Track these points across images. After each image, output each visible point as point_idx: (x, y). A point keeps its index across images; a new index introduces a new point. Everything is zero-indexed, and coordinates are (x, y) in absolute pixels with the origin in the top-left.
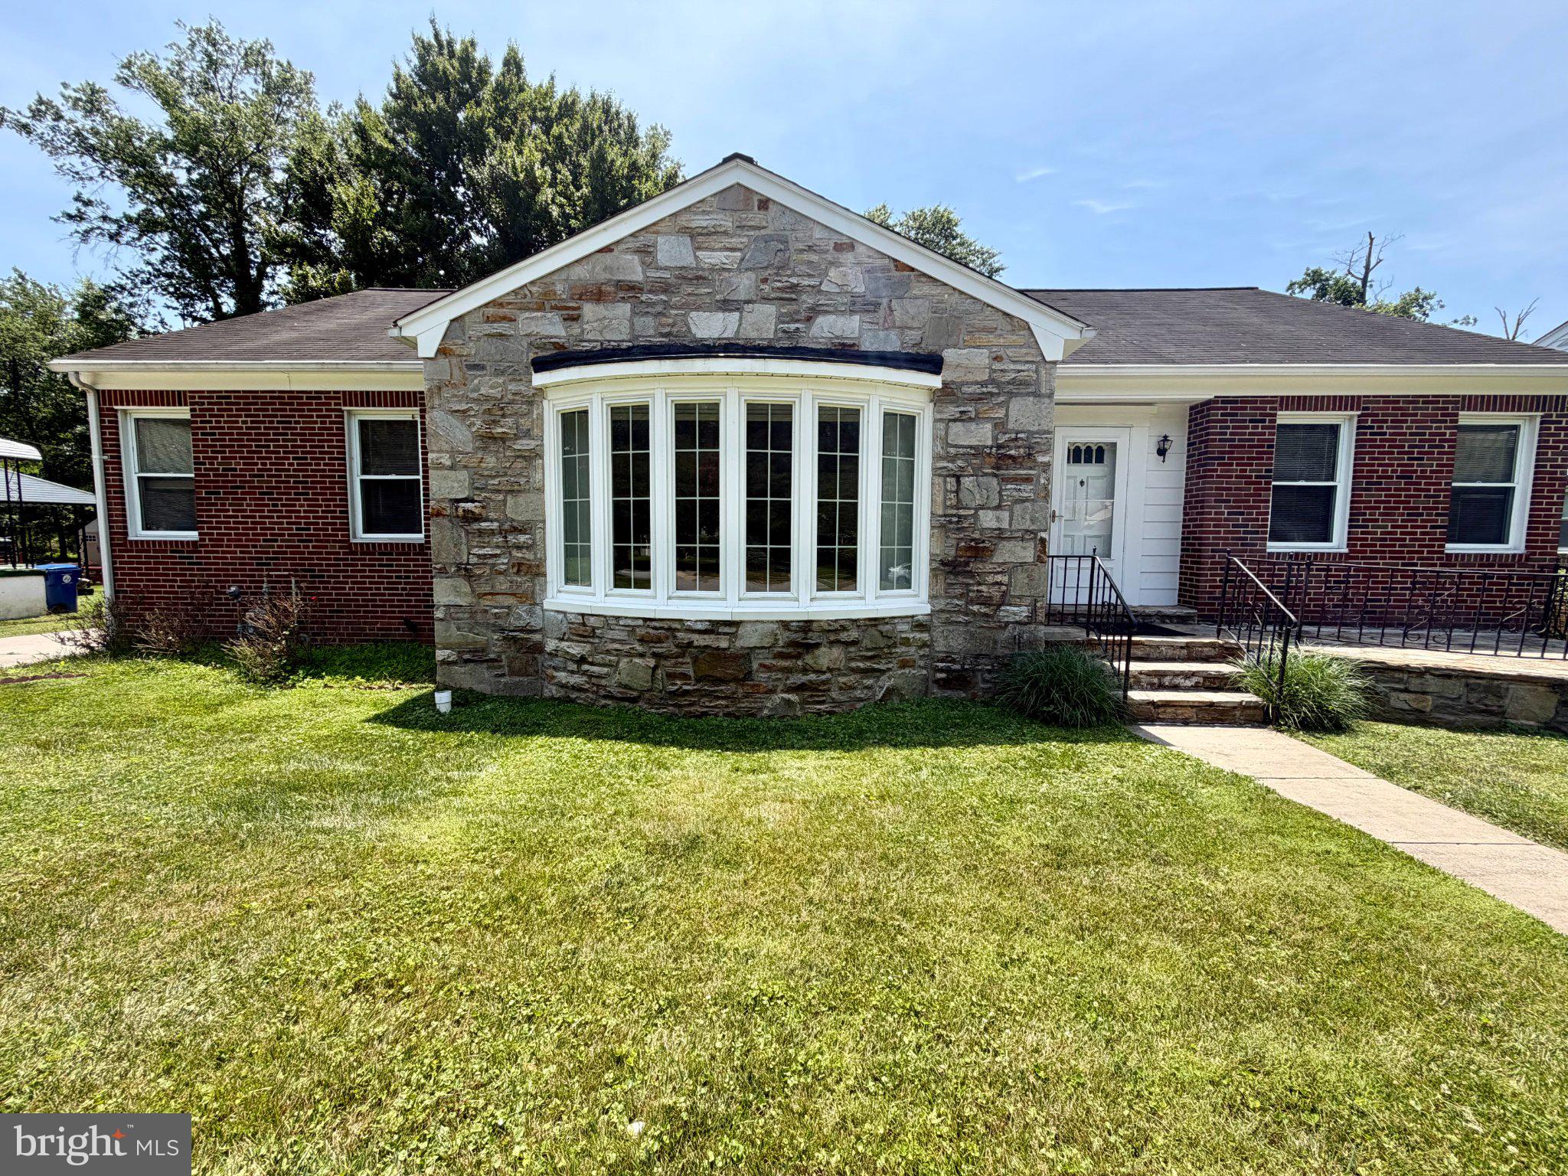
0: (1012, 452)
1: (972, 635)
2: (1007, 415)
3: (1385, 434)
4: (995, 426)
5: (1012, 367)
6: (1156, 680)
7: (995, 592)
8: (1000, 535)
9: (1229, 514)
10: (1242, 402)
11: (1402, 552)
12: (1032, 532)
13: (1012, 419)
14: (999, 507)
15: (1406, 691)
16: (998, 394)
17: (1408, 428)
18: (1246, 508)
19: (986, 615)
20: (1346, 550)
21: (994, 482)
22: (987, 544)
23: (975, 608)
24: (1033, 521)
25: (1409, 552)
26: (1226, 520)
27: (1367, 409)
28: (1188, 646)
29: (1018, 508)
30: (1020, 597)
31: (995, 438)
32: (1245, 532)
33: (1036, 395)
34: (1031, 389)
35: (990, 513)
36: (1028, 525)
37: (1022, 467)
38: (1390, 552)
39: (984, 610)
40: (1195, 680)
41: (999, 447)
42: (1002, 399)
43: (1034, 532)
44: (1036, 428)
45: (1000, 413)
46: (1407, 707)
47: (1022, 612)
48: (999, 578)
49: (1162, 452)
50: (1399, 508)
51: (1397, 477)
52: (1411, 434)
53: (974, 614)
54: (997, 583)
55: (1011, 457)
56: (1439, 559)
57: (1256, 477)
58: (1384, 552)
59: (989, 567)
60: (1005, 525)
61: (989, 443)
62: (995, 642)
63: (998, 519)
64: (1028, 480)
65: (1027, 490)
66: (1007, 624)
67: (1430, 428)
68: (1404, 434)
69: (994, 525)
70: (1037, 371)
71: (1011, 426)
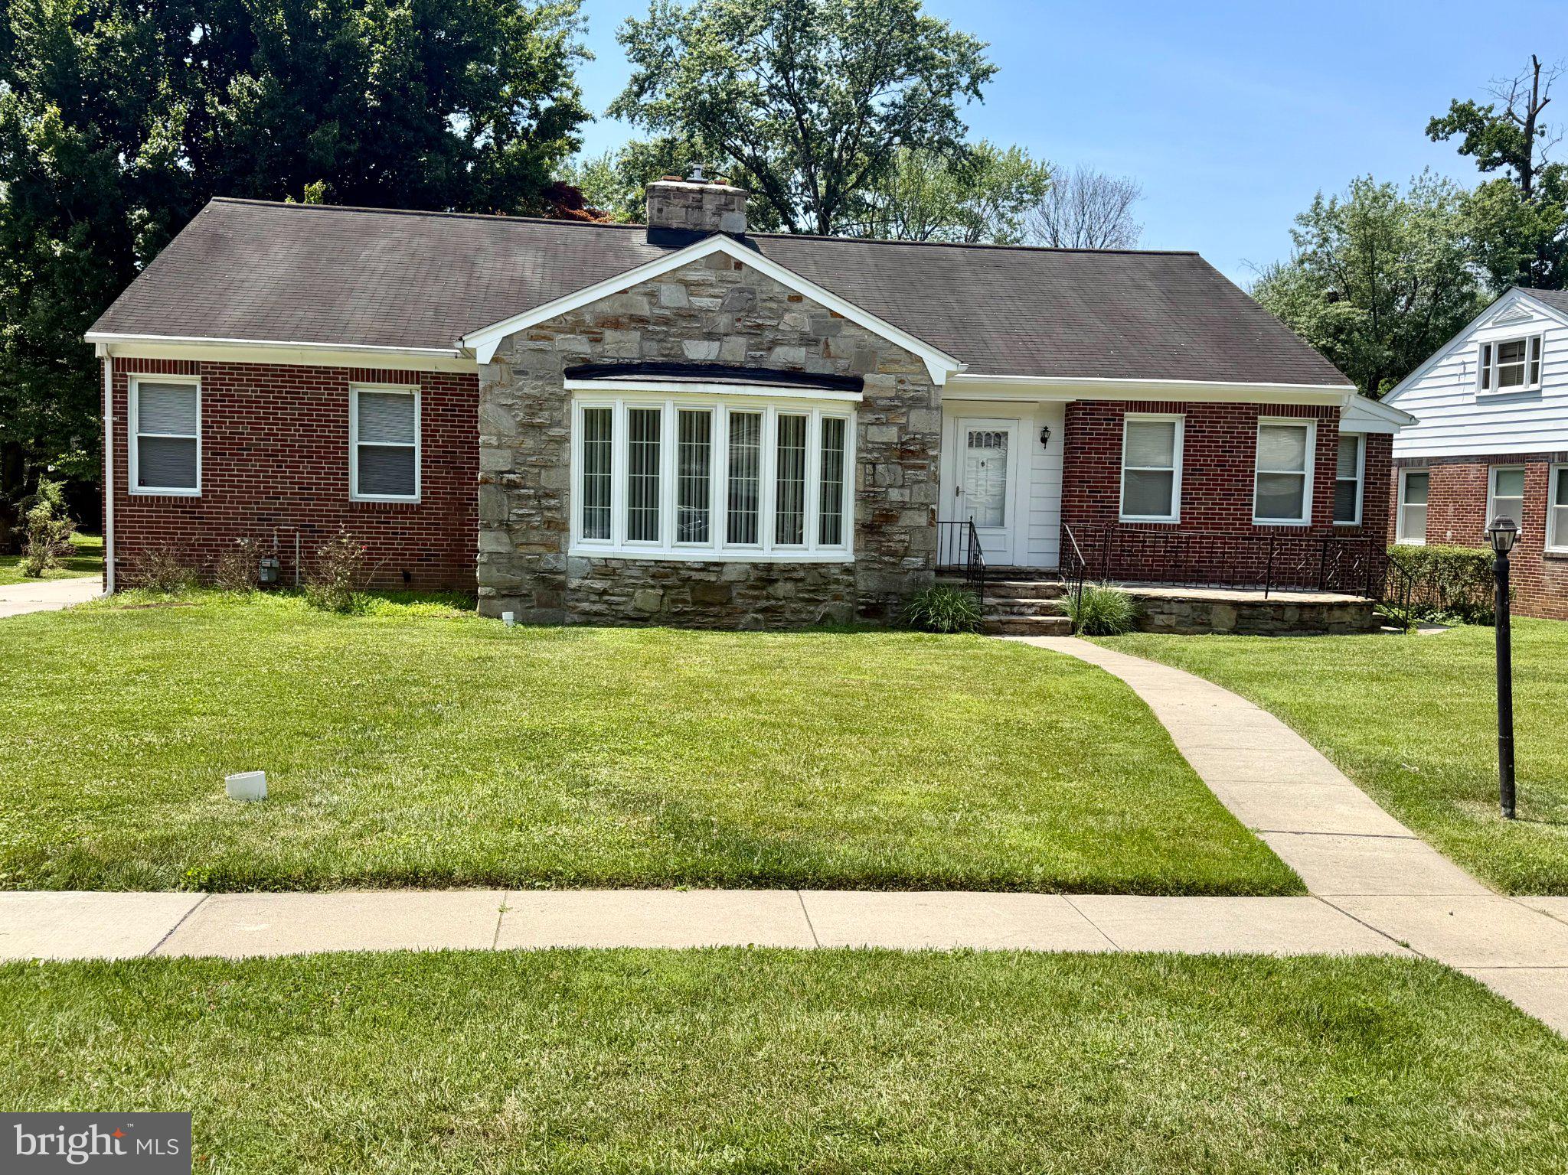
0: (912, 448)
1: (884, 578)
2: (908, 422)
3: (1204, 432)
4: (900, 429)
5: (911, 388)
6: (1008, 609)
7: (900, 547)
8: (904, 506)
9: (1090, 492)
10: (1098, 404)
11: (1220, 524)
12: (926, 504)
13: (911, 425)
14: (902, 486)
15: (1162, 613)
16: (902, 407)
17: (1221, 427)
18: (1102, 487)
19: (893, 564)
20: (1179, 522)
21: (899, 468)
22: (894, 513)
23: (886, 559)
24: (926, 496)
25: (1225, 524)
26: (1087, 497)
27: (1191, 412)
28: (1035, 588)
29: (916, 487)
30: (918, 551)
31: (900, 437)
32: (1102, 507)
33: (928, 408)
34: (925, 404)
35: (896, 490)
36: (922, 500)
37: (918, 458)
38: (1212, 524)
39: (892, 560)
40: (1034, 609)
41: (903, 444)
42: (904, 410)
43: (927, 505)
44: (927, 431)
45: (903, 420)
46: (1162, 624)
47: (919, 561)
48: (903, 537)
49: (1044, 440)
50: (1216, 490)
51: (1215, 466)
52: (1224, 432)
53: (886, 563)
54: (901, 541)
55: (910, 451)
56: (1248, 529)
57: (1110, 463)
58: (1207, 524)
59: (895, 530)
60: (907, 499)
61: (896, 441)
62: (900, 583)
63: (902, 495)
64: (922, 467)
65: (922, 475)
66: (909, 570)
67: (1237, 428)
68: (1219, 432)
69: (900, 499)
70: (929, 392)
71: (911, 429)
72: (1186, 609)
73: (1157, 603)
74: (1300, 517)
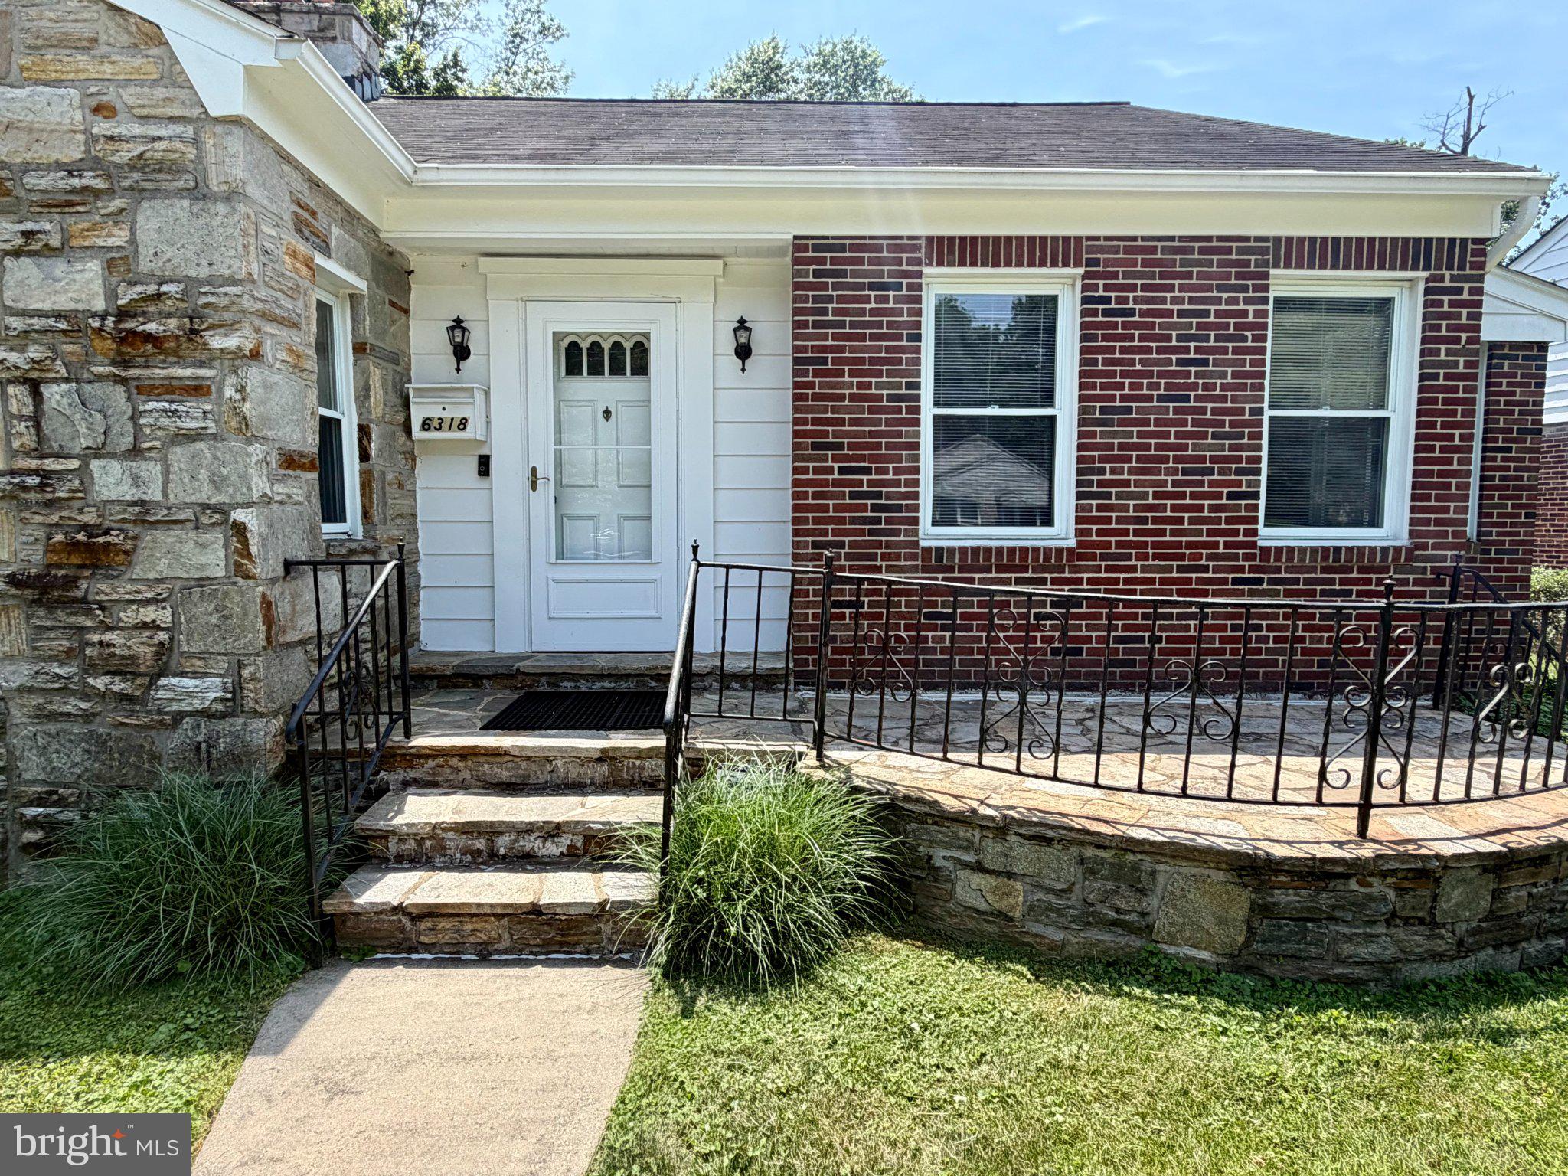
0: (152, 327)
1: (102, 742)
2: (133, 241)
3: (1131, 313)
4: (110, 264)
5: (137, 129)
6: (480, 844)
7: (141, 647)
8: (144, 514)
9: (841, 471)
10: (854, 248)
11: (1179, 545)
12: (215, 509)
13: (145, 252)
14: (135, 452)
15: (979, 868)
16: (111, 192)
17: (1174, 301)
18: (874, 459)
19: (123, 697)
20: (1072, 542)
21: (118, 394)
22: (113, 538)
23: (100, 682)
24: (217, 483)
25: (1189, 545)
26: (836, 483)
27: (1095, 262)
28: (605, 757)
29: (179, 455)
30: (202, 656)
31: (111, 294)
32: (875, 508)
33: (199, 193)
34: (185, 181)
35: (115, 466)
36: (205, 493)
37: (181, 361)
38: (1155, 545)
39: (119, 686)
40: (565, 841)
41: (123, 314)
42: (118, 203)
43: (222, 510)
44: (204, 272)
45: (119, 237)
46: (983, 906)
47: (208, 690)
48: (149, 614)
49: (743, 352)
50: (1166, 460)
51: (1161, 398)
52: (1182, 313)
53: (102, 695)
54: (144, 626)
55: (149, 337)
56: (1247, 557)
57: (891, 398)
58: (1145, 545)
59: (124, 590)
60: (154, 494)
61: (100, 305)
62: (155, 758)
63: (136, 481)
64: (198, 390)
65: (192, 414)
66: (178, 717)
67: (1218, 301)
68: (1169, 313)
69: (129, 493)
70: (196, 142)
71: (144, 265)
72: (1061, 868)
73: (964, 832)
74: (1375, 522)
